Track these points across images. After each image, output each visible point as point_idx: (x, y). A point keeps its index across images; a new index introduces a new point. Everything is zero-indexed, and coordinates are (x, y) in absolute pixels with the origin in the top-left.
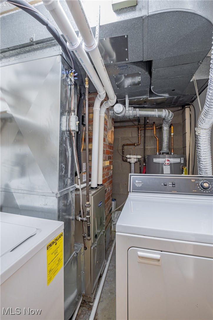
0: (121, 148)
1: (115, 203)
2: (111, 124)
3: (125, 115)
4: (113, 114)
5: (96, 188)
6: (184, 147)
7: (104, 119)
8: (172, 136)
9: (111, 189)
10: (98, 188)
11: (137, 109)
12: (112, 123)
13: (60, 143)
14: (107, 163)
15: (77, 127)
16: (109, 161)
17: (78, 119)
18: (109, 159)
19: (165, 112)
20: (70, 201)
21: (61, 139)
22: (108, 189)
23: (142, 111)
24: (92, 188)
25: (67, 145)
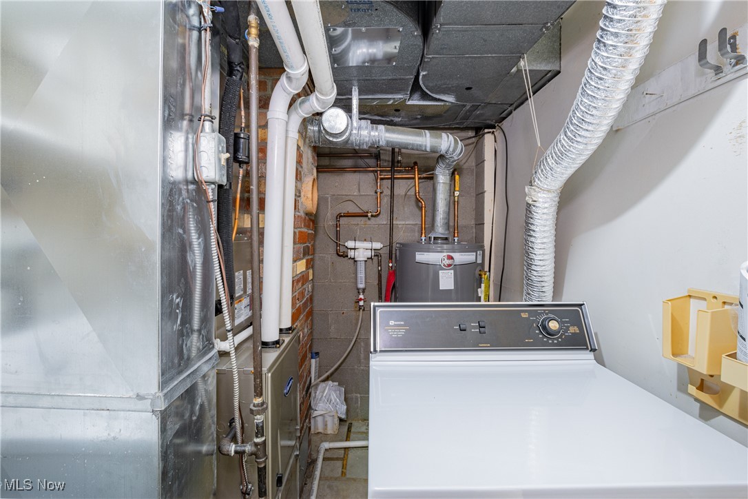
0: (332, 223)
1: (316, 362)
2: (311, 160)
3: (349, 139)
4: (316, 134)
5: (277, 342)
6: (480, 224)
7: (295, 147)
8: (456, 198)
9: (309, 332)
10: (281, 342)
11: (381, 127)
12: (313, 157)
13: (163, 224)
14: (301, 267)
15: (225, 172)
16: (304, 261)
17: (225, 146)
18: (304, 255)
19: (446, 139)
20: (202, 406)
21: (169, 211)
22: (303, 333)
23: (393, 132)
24: (265, 344)
25: (189, 230)
